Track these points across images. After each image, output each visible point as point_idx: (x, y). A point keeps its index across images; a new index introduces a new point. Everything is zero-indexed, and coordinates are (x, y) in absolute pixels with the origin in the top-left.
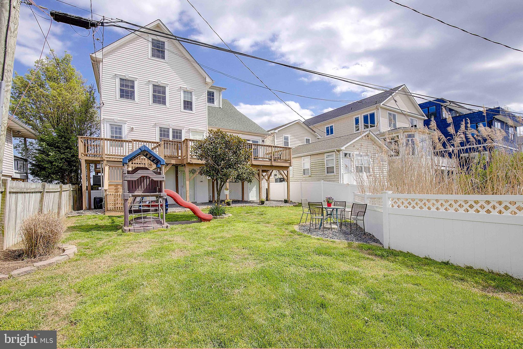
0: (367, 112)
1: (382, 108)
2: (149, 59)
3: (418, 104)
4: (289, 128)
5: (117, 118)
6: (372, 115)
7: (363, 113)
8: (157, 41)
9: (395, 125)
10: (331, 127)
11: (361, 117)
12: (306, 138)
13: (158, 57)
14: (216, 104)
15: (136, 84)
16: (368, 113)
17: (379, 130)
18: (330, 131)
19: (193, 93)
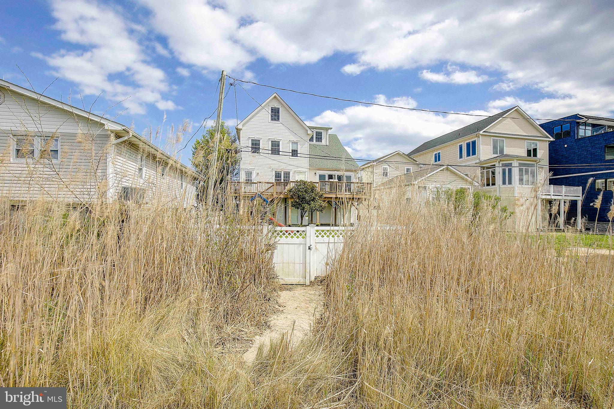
0: (470, 139)
1: (482, 135)
2: (270, 123)
3: (539, 125)
4: (394, 156)
5: (249, 167)
6: (474, 143)
7: (466, 140)
8: (275, 108)
9: (502, 151)
10: (439, 153)
11: (464, 144)
12: (406, 168)
13: (275, 120)
14: (324, 142)
15: (261, 141)
16: (471, 141)
17: (479, 159)
18: (438, 158)
19: (299, 143)
